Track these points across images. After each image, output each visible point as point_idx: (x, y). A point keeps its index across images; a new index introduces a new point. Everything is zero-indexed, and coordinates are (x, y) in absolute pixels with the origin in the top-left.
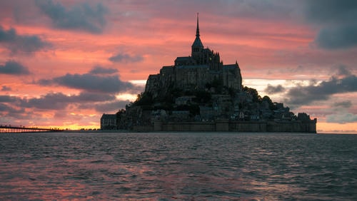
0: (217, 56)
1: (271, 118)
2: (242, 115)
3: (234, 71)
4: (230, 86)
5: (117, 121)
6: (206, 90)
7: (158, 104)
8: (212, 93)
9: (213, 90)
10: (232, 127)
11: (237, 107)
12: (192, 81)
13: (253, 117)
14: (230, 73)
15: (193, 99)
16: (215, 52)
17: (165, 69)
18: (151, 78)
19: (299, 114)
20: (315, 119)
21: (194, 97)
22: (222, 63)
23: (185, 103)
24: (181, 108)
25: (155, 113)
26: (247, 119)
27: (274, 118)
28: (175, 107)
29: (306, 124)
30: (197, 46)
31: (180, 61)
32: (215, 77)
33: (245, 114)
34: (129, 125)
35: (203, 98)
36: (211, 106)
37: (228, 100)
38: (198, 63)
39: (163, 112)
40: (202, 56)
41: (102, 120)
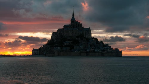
0: (81, 24)
2: (92, 49)
3: (88, 31)
4: (86, 37)
5: (39, 51)
6: (77, 38)
7: (57, 45)
8: (80, 40)
9: (79, 39)
10: (88, 55)
11: (90, 46)
12: (71, 35)
13: (96, 50)
14: (86, 32)
15: (71, 43)
17: (59, 30)
18: (54, 34)
19: (115, 49)
20: (122, 51)
21: (71, 41)
22: (83, 27)
23: (68, 44)
24: (66, 46)
25: (56, 48)
26: (94, 51)
27: (105, 50)
28: (64, 46)
29: (117, 53)
30: (73, 20)
31: (65, 26)
32: (80, 33)
34: (44, 53)
35: (75, 42)
36: (79, 45)
37: (86, 43)
38: (73, 27)
39: (59, 48)
40: (75, 24)
41: (32, 51)
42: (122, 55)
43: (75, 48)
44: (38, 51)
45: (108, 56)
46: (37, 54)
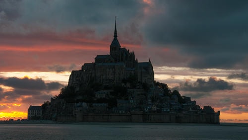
0: (133, 55)
1: (180, 110)
2: (154, 108)
3: (148, 69)
4: (143, 81)
5: (43, 112)
6: (123, 84)
7: (80, 97)
8: (128, 88)
9: (128, 85)
10: (146, 119)
11: (150, 100)
12: (111, 77)
13: (164, 110)
14: (143, 70)
15: (111, 93)
16: (130, 51)
17: (86, 66)
18: (74, 75)
19: (204, 107)
20: (219, 112)
21: (112, 91)
22: (137, 61)
23: (104, 96)
24: (100, 101)
25: (78, 105)
26: (159, 111)
27: (183, 110)
28: (95, 99)
29: (210, 116)
30: (115, 46)
31: (99, 59)
32: (131, 73)
33: (157, 106)
34: (54, 116)
35: (120, 92)
36: (127, 99)
37: (142, 94)
38: (116, 61)
39: (84, 104)
40: (119, 54)
41: (29, 111)
42: (220, 122)
43: (118, 104)
44: (41, 111)
45: (190, 123)
46: (38, 118)
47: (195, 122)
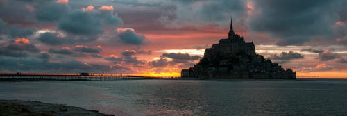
0: (242, 38)
2: (256, 70)
3: (251, 46)
4: (249, 54)
5: (189, 73)
6: (237, 56)
7: (211, 64)
8: (240, 58)
9: (240, 56)
10: (251, 77)
11: (253, 65)
12: (230, 52)
13: (262, 71)
14: (249, 48)
15: (229, 61)
16: (241, 36)
17: (214, 46)
18: (207, 51)
19: (287, 69)
20: (296, 72)
22: (245, 42)
23: (225, 63)
24: (223, 66)
25: (210, 68)
26: (259, 72)
27: (273, 71)
28: (220, 65)
29: (290, 75)
30: (231, 33)
31: (222, 41)
32: (241, 49)
33: (258, 69)
34: (196, 75)
35: (235, 61)
37: (248, 62)
38: (232, 42)
39: (214, 68)
40: (234, 38)
41: (181, 72)
42: (297, 78)
43: (234, 68)
45: (278, 79)
46: (187, 77)
47: (281, 78)
